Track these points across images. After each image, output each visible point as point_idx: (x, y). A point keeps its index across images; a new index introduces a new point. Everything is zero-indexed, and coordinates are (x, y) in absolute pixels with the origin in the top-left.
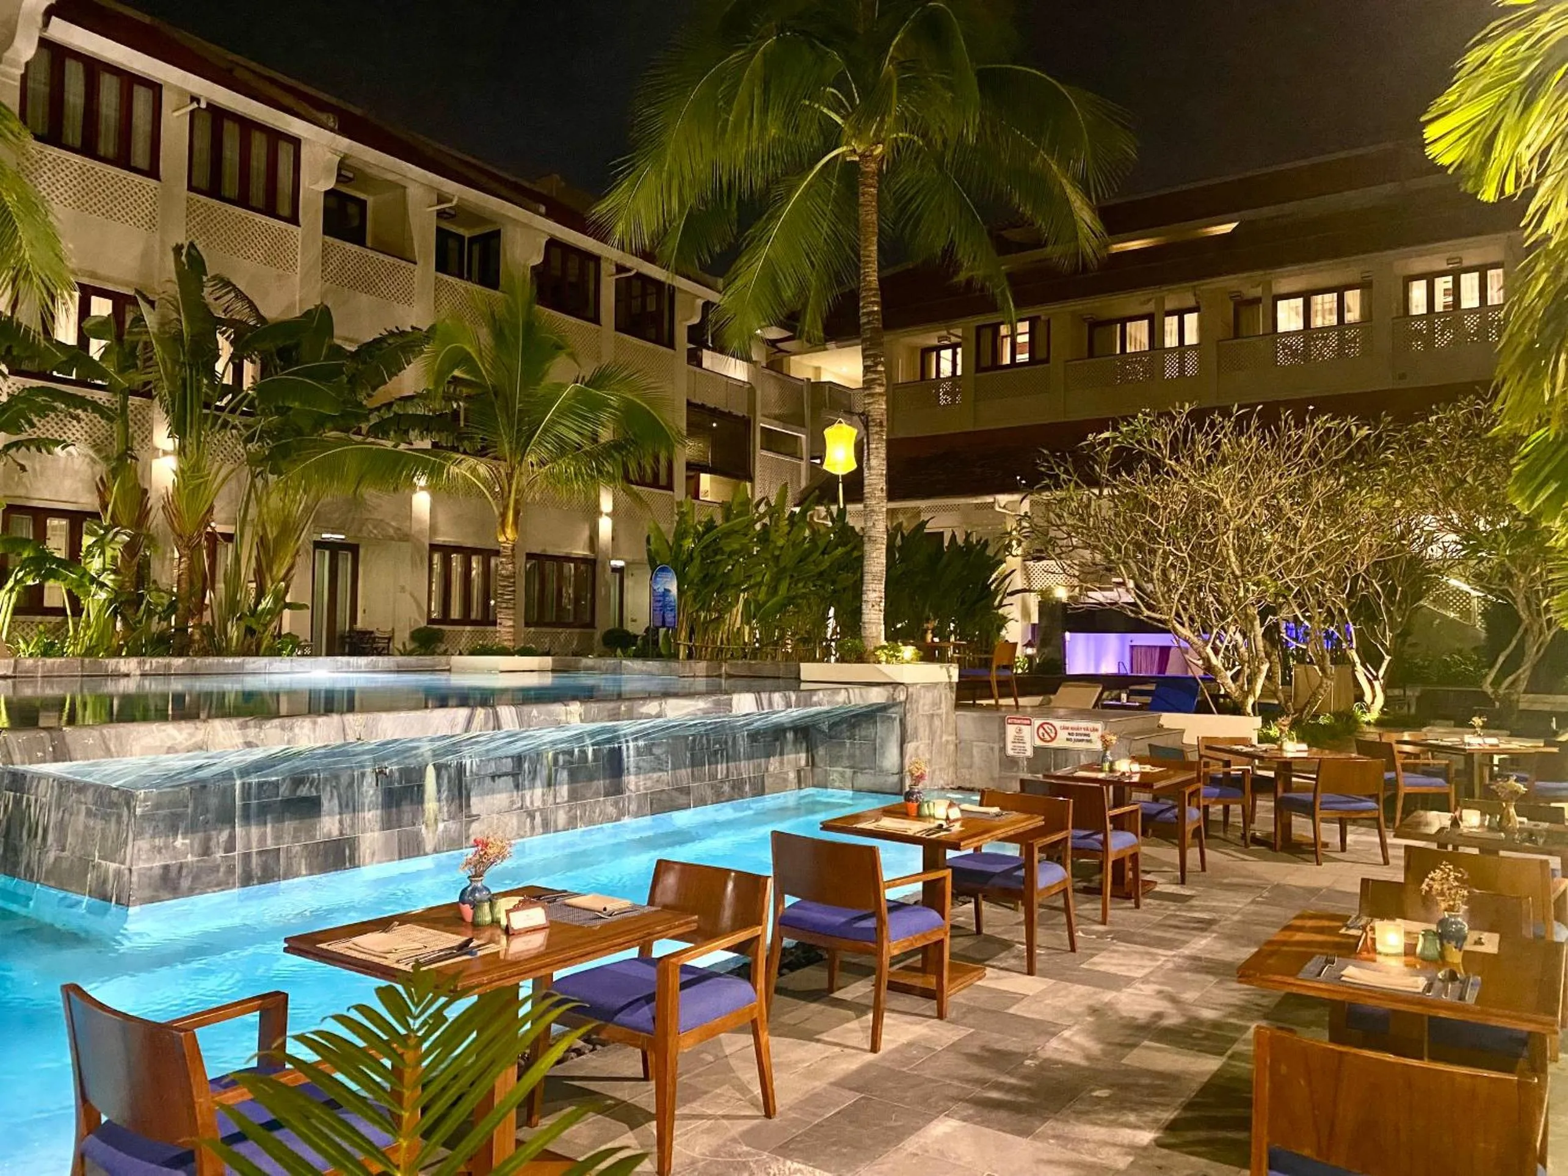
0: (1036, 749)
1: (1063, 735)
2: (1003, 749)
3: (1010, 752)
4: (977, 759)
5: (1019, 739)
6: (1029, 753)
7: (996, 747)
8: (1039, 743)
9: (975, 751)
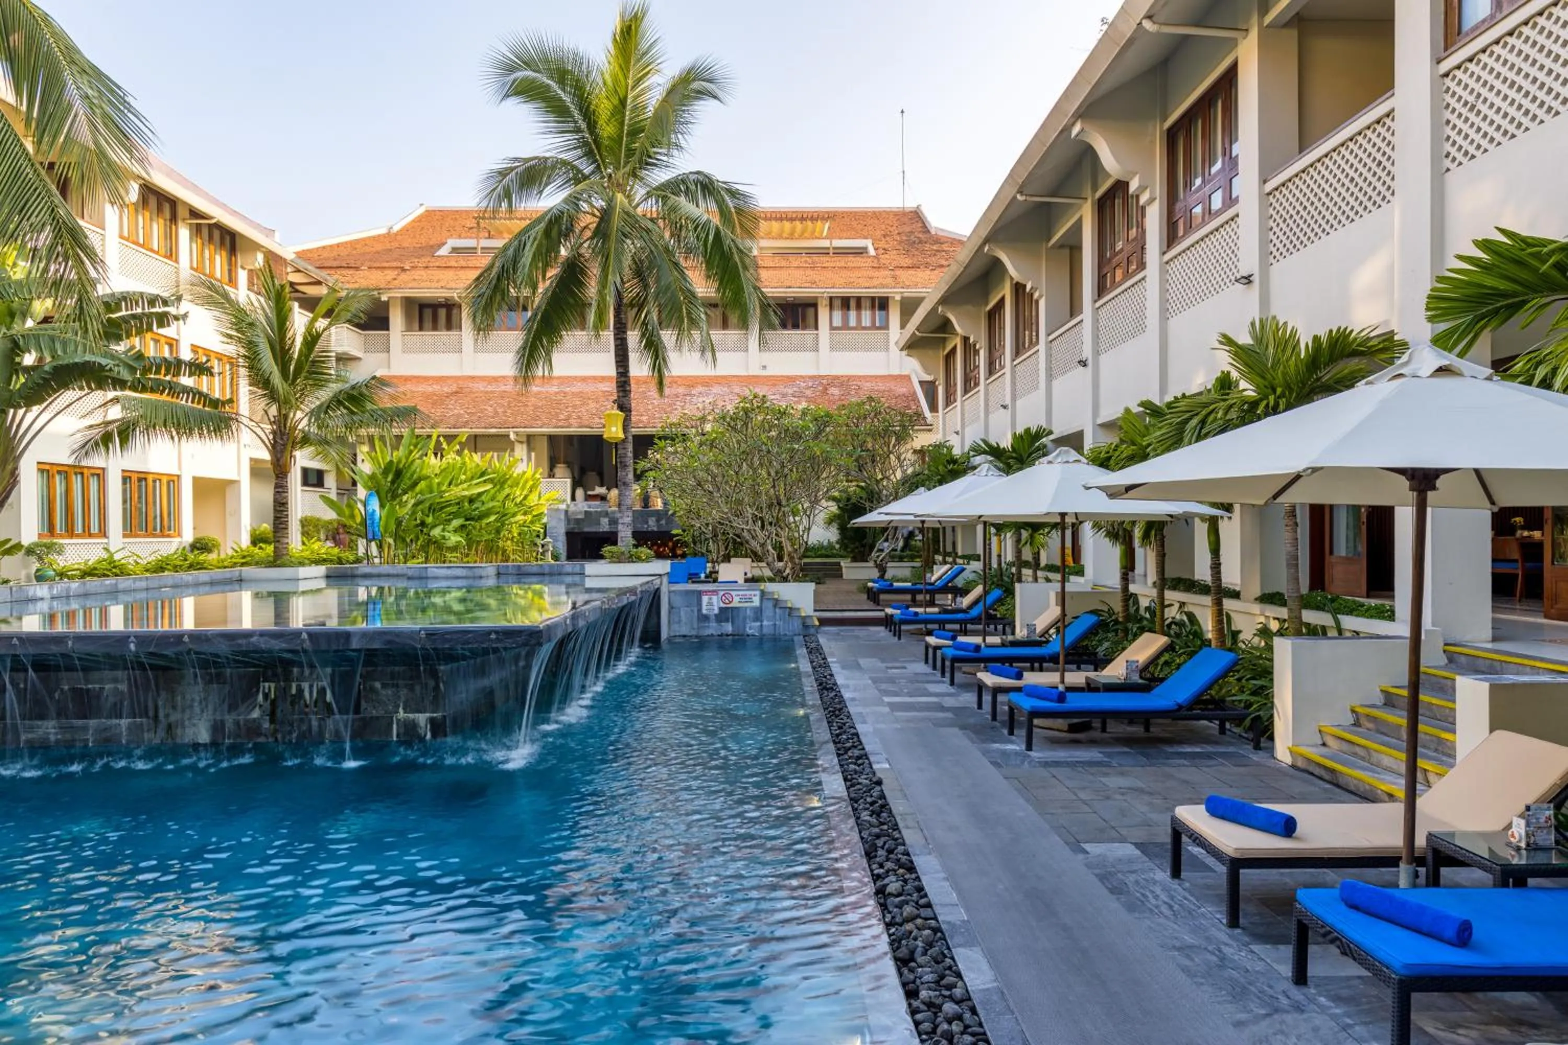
0: (721, 609)
1: (736, 599)
2: (700, 610)
3: (704, 612)
4: (684, 618)
5: (710, 604)
6: (716, 611)
7: (696, 609)
8: (722, 605)
9: (682, 613)
